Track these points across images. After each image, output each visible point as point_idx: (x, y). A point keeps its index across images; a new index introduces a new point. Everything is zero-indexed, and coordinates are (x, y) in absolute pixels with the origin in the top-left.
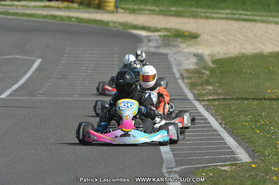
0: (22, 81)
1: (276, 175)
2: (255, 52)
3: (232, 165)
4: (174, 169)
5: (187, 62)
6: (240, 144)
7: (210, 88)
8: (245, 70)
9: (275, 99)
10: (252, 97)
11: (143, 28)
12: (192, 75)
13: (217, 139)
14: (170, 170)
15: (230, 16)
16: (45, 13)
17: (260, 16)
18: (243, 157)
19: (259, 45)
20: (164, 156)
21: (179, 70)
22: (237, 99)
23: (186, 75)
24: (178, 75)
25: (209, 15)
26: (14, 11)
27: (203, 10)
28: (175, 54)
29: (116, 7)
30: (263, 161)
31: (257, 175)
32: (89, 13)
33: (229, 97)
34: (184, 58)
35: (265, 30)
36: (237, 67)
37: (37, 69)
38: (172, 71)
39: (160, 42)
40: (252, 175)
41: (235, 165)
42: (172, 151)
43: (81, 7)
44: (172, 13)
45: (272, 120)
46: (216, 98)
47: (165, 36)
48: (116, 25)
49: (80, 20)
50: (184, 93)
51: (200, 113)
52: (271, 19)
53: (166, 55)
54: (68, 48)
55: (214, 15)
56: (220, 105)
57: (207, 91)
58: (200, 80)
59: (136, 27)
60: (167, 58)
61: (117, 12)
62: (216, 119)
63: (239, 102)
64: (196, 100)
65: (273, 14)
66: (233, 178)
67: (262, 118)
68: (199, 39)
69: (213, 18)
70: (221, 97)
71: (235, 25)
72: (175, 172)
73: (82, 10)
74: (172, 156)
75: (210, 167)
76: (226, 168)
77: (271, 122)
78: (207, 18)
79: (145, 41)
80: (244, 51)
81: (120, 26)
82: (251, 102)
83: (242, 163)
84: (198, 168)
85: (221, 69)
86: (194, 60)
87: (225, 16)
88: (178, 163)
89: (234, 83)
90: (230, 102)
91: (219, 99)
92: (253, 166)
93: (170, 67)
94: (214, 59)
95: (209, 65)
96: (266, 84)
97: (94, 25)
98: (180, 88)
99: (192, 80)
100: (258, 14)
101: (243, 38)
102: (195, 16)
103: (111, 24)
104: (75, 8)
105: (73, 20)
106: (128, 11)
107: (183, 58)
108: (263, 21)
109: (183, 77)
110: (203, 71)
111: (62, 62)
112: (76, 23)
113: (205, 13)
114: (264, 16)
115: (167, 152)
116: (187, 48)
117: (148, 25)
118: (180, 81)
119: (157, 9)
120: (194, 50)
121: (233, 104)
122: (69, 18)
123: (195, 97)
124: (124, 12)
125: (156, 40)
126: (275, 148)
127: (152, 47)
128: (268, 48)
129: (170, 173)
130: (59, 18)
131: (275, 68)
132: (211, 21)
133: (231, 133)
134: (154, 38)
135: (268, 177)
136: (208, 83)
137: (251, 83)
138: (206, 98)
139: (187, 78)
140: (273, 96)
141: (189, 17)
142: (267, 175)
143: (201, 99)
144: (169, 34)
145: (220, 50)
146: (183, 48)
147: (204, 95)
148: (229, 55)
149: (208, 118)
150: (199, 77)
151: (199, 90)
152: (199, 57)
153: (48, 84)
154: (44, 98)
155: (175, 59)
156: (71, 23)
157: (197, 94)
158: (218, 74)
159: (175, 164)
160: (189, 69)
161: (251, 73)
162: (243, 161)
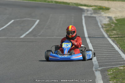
0: (31, 30)
3: (124, 66)
4: (98, 69)
5: (105, 20)
7: (115, 32)
11: (85, 5)
12: (107, 26)
13: (118, 55)
14: (96, 69)
20: (94, 63)
21: (101, 24)
24: (100, 26)
28: (99, 17)
33: (123, 36)
34: (103, 18)
37: (38, 24)
38: (98, 25)
39: (92, 11)
42: (97, 61)
46: (117, 36)
47: (95, 9)
48: (73, 4)
49: (57, 2)
50: (103, 34)
51: (110, 43)
53: (95, 17)
54: (51, 15)
56: (119, 40)
57: (113, 33)
58: (111, 28)
59: (82, 5)
60: (96, 19)
62: (117, 46)
64: (109, 37)
68: (110, 10)
69: (116, 1)
70: (120, 36)
72: (99, 70)
74: (97, 63)
75: (114, 67)
76: (121, 68)
78: (113, 1)
79: (86, 11)
81: (75, 5)
84: (109, 68)
86: (108, 19)
88: (100, 66)
90: (124, 38)
91: (119, 37)
93: (96, 23)
94: (117, 19)
95: (114, 22)
97: (63, 4)
98: (102, 32)
99: (107, 28)
103: (71, 4)
105: (54, 2)
109: (103, 27)
110: (112, 24)
111: (49, 21)
112: (55, 4)
115: (95, 61)
116: (104, 14)
117: (87, 4)
118: (101, 29)
120: (108, 15)
122: (52, 1)
123: (108, 36)
125: (91, 11)
127: (89, 14)
129: (96, 70)
130: (47, 2)
133: (124, 52)
134: (90, 10)
136: (114, 30)
138: (113, 37)
143: (111, 37)
144: (96, 8)
145: (119, 15)
146: (103, 14)
147: (112, 35)
148: (123, 17)
149: (114, 46)
150: (110, 27)
151: (110, 33)
152: (110, 18)
153: (42, 31)
154: (41, 38)
155: (99, 19)
156: (53, 4)
157: (109, 35)
158: (119, 26)
159: (98, 66)
160: (106, 24)
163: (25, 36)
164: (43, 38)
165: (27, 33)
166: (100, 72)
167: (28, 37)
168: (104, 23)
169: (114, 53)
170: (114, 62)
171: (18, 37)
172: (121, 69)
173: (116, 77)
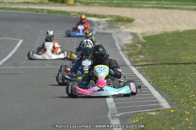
0: (10, 55)
1: (188, 117)
2: (173, 30)
3: (157, 111)
4: (116, 115)
5: (126, 39)
6: (163, 96)
7: (142, 57)
8: (167, 43)
9: (188, 64)
10: (172, 62)
11: (95, 16)
12: (130, 48)
13: (147, 93)
14: (113, 116)
15: (155, 5)
16: (25, 7)
17: (177, 5)
18: (165, 105)
19: (176, 25)
20: (109, 106)
21: (120, 45)
22: (161, 64)
23: (125, 48)
24: (119, 48)
25: (140, 5)
26: (3, 6)
27: (136, 2)
28: (117, 33)
29: (75, 2)
30: (179, 107)
31: (174, 117)
32: (56, 6)
33: (155, 63)
35: (180, 15)
36: (160, 42)
37: (20, 47)
38: (115, 46)
39: (106, 25)
40: (171, 118)
41: (159, 111)
42: (115, 102)
43: (50, 2)
44: (114, 5)
45: (186, 78)
46: (145, 64)
47: (110, 21)
48: (75, 14)
49: (50, 11)
50: (124, 61)
51: (135, 74)
52: (185, 7)
53: (111, 34)
54: (41, 32)
55: (144, 5)
57: (140, 59)
58: (136, 51)
59: (89, 15)
60: (112, 37)
61: (76, 5)
62: (146, 78)
63: (162, 66)
64: (132, 65)
65: (186, 3)
66: (158, 120)
67: (178, 77)
68: (133, 23)
69: (144, 7)
71: (159, 12)
72: (117, 117)
73: (50, 4)
74: (114, 105)
75: (141, 112)
76: (153, 113)
77: (185, 80)
78: (139, 7)
79: (96, 25)
80: (166, 30)
81: (78, 15)
82: (171, 66)
84: (133, 114)
85: (149, 43)
86: (131, 37)
87: (152, 6)
88: (119, 111)
89: (159, 53)
90: (156, 66)
91: (148, 65)
92: (172, 111)
93: (113, 43)
95: (141, 41)
96: (182, 53)
97: (60, 15)
98: (121, 57)
99: (129, 52)
100: (175, 3)
101: (165, 21)
102: (130, 6)
103: (72, 14)
104: (46, 3)
105: (45, 11)
106: (83, 4)
107: (123, 36)
108: (179, 9)
109: (123, 50)
110: (137, 45)
111: (38, 41)
112: (46, 14)
113: (138, 4)
114: (179, 5)
115: (111, 103)
116: (125, 29)
117: (97, 13)
118: (121, 53)
119: (104, 2)
120: (130, 30)
121: (158, 68)
122: (42, 10)
123: (131, 63)
124: (81, 5)
125: (104, 24)
126: (188, 98)
127: (101, 29)
128: (183, 28)
129: (113, 118)
130: (35, 11)
131: (188, 42)
132: (142, 10)
133: (157, 88)
134: (102, 22)
135: (182, 119)
136: (140, 53)
137: (171, 52)
138: (139, 64)
139: (126, 50)
140: (186, 61)
141: (126, 7)
142: (182, 117)
143: (136, 64)
144: (112, 19)
145: (148, 30)
146: (123, 29)
147: (138, 62)
148: (156, 33)
149: (140, 78)
150: (135, 49)
151: (134, 59)
152: (134, 35)
154: (25, 67)
155: (117, 37)
156: (43, 13)
157: (133, 61)
158: (148, 47)
159: (116, 111)
160: (127, 44)
161: (171, 45)
162: (165, 108)
165: (5, 60)
166: (119, 120)
167: (6, 67)
168: (125, 42)
170: (142, 104)
172: (152, 115)
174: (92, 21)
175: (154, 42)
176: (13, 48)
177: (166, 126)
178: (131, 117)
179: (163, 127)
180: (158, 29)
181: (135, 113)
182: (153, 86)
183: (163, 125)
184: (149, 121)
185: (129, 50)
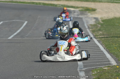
0: (19, 31)
3: (108, 67)
5: (91, 21)
6: (112, 57)
7: (101, 32)
8: (116, 24)
10: (119, 36)
11: (72, 7)
12: (93, 27)
16: (29, 1)
18: (114, 63)
21: (87, 25)
22: (112, 37)
23: (90, 27)
24: (87, 27)
25: (100, 0)
28: (86, 18)
31: (119, 71)
32: (48, 1)
33: (109, 36)
36: (112, 23)
37: (26, 26)
38: (84, 25)
39: (79, 13)
40: (117, 71)
41: (110, 67)
46: (103, 37)
47: (81, 10)
48: (60, 6)
49: (44, 4)
51: (96, 43)
53: (82, 18)
54: (39, 16)
57: (99, 34)
59: (69, 7)
60: (82, 20)
62: (103, 46)
63: (113, 38)
66: (108, 72)
68: (96, 11)
69: (102, 2)
70: (106, 36)
71: (112, 5)
72: (83, 70)
74: (82, 63)
75: (99, 68)
76: (106, 68)
79: (73, 12)
80: (115, 16)
81: (62, 6)
82: (119, 38)
83: (113, 66)
84: (93, 68)
86: (94, 20)
88: (85, 66)
89: (111, 30)
91: (104, 37)
92: (118, 67)
94: (103, 19)
95: (100, 22)
97: (50, 6)
98: (88, 33)
99: (93, 29)
101: (115, 10)
103: (58, 6)
105: (42, 4)
107: (89, 20)
109: (89, 28)
110: (98, 25)
111: (36, 22)
112: (42, 5)
116: (91, 15)
117: (74, 5)
118: (88, 30)
120: (94, 16)
121: (110, 39)
122: (40, 3)
123: (94, 37)
125: (78, 12)
127: (76, 15)
129: (81, 71)
130: (35, 4)
132: (101, 3)
133: (109, 52)
134: (77, 11)
136: (100, 30)
137: (118, 30)
138: (99, 37)
139: (91, 28)
141: (92, 2)
143: (96, 37)
144: (83, 9)
145: (105, 16)
146: (89, 15)
147: (98, 36)
148: (109, 18)
149: (99, 46)
150: (96, 28)
151: (96, 33)
152: (96, 19)
153: (30, 32)
154: (28, 38)
155: (86, 20)
156: (41, 5)
157: (95, 35)
158: (104, 26)
160: (92, 24)
161: (118, 25)
162: (113, 65)
163: (13, 37)
164: (30, 38)
165: (15, 34)
166: (84, 72)
167: (16, 38)
168: (90, 23)
169: (99, 53)
170: (99, 62)
171: (6, 39)
172: (105, 69)
173: (100, 78)
174: (70, 10)
175: (108, 23)
176: (21, 27)
177: (113, 76)
178: (92, 71)
179: (111, 77)
180: (111, 15)
181: (94, 68)
182: (106, 51)
183: (112, 76)
184: (103, 73)
185: (92, 28)
